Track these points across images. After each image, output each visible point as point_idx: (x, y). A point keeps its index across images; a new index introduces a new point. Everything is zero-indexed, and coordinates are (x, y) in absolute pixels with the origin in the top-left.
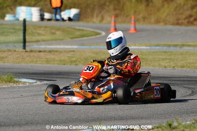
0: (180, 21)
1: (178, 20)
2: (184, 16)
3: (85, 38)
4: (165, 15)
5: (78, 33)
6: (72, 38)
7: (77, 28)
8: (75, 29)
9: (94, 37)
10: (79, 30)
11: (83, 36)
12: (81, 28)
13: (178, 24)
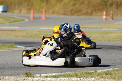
0: (67, 13)
1: (65, 12)
2: (68, 10)
3: (17, 23)
4: (57, 9)
5: (12, 20)
6: (10, 23)
7: (11, 16)
8: (10, 17)
9: (22, 22)
10: (12, 18)
11: (15, 21)
12: (13, 17)
13: (65, 14)
